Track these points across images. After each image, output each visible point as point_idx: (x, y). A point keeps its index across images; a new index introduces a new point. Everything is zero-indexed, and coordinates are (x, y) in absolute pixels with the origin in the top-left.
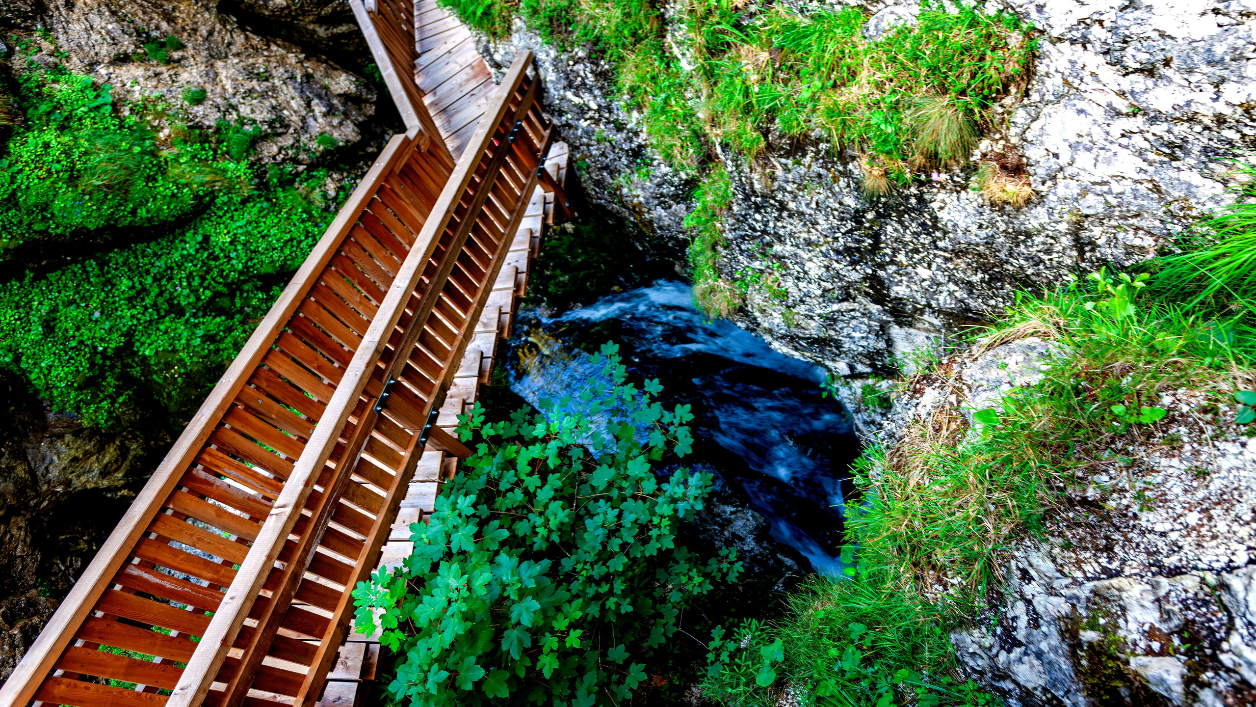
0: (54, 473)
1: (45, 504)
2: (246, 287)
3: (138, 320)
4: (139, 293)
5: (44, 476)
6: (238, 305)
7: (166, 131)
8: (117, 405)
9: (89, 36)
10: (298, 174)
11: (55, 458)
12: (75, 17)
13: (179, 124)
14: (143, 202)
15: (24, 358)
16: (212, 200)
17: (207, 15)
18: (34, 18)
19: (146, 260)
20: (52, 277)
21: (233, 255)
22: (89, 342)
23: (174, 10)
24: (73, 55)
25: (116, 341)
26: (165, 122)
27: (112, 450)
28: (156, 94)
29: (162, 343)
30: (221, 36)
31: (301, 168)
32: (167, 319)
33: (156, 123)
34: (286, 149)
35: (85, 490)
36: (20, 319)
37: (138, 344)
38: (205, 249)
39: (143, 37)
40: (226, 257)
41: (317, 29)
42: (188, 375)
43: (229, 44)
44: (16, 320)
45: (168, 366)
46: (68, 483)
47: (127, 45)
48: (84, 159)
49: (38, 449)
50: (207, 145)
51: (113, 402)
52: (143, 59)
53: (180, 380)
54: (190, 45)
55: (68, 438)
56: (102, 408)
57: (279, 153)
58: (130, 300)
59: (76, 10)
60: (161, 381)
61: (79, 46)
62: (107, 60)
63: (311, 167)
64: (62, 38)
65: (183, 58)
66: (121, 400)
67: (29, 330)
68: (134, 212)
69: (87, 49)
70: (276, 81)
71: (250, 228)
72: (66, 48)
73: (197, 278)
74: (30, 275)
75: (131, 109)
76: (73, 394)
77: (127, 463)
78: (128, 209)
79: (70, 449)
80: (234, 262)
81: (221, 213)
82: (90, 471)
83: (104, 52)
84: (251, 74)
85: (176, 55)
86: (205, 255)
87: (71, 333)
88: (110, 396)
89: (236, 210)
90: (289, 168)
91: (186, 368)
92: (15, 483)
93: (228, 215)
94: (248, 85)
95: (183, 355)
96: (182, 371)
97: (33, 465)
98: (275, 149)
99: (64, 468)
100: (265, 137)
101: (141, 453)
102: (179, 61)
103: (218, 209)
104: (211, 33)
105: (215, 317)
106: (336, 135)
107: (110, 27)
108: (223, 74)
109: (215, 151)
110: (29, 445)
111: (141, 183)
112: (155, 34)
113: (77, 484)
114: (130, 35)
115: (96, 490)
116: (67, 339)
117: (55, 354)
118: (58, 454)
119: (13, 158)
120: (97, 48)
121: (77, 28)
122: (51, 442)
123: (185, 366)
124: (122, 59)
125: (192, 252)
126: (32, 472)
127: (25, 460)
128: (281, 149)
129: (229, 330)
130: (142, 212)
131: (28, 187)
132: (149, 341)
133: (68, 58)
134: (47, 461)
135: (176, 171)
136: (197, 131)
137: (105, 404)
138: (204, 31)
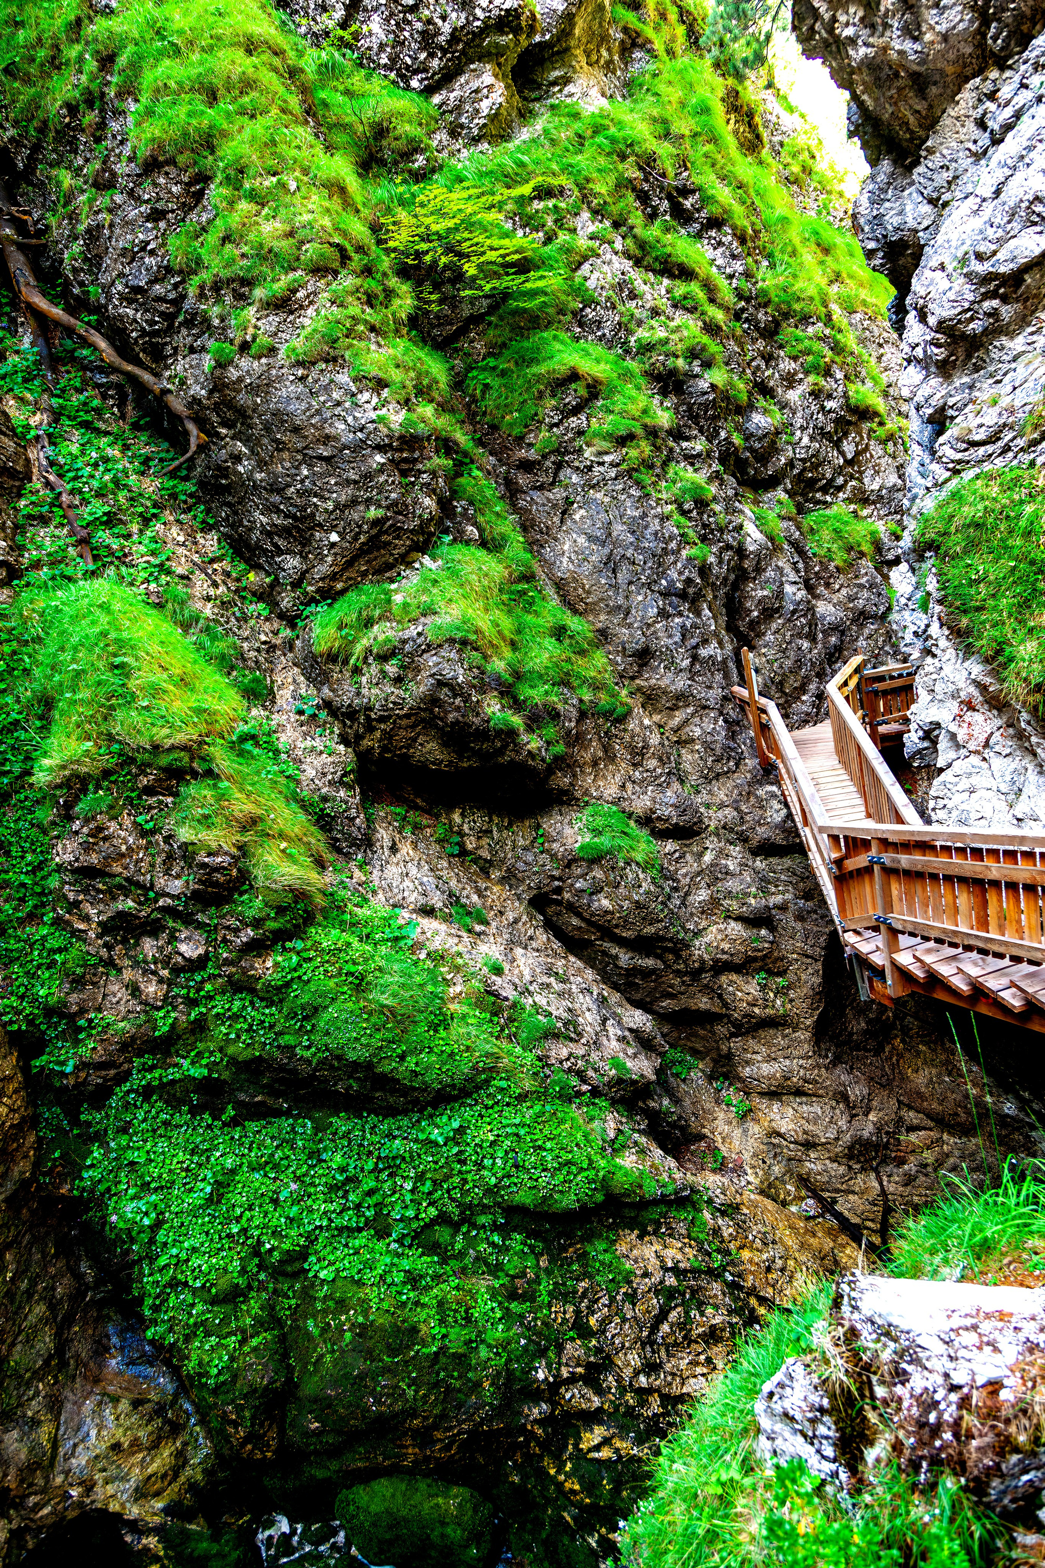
0: (80, 1461)
1: (46, 1511)
2: (483, 1219)
3: (331, 1220)
4: (348, 1180)
5: (66, 1460)
6: (458, 1246)
7: (458, 989)
8: (246, 1349)
9: (403, 881)
10: (579, 1094)
11: (93, 1433)
12: (395, 860)
13: (475, 983)
14: (416, 1051)
15: (166, 1226)
16: (487, 1082)
17: (517, 904)
18: (359, 847)
19: (376, 1139)
20: (252, 1126)
21: (487, 1162)
22: (256, 1233)
23: (486, 889)
24: (380, 892)
25: (293, 1240)
26: (459, 979)
27: (166, 1453)
28: (455, 949)
29: (350, 1266)
30: (527, 928)
31: (585, 1088)
32: (364, 1233)
33: (449, 977)
34: (576, 1058)
35: (104, 1512)
36: (187, 1170)
37: (313, 1259)
38: (458, 1144)
39: (453, 899)
40: (476, 1163)
41: (621, 955)
42: (363, 1331)
43: (531, 938)
44: (182, 1169)
45: (342, 1305)
46: (89, 1487)
47: (437, 900)
48: (377, 974)
49: (80, 1407)
50: (496, 1019)
51: (243, 1342)
52: (447, 919)
53: (348, 1336)
54: (494, 924)
55: (124, 1405)
56: (226, 1347)
57: (568, 1059)
58: (333, 1188)
59: (398, 855)
60: (316, 1332)
61: (390, 886)
62: (412, 907)
63: (595, 1092)
64: (376, 873)
65: (483, 933)
66: (254, 1342)
67: (191, 1190)
68: (402, 1057)
69: (396, 891)
70: (574, 987)
71: (522, 1132)
72: (376, 883)
73: (429, 1183)
74: (230, 1112)
75: (428, 954)
76: (199, 1308)
77: (175, 1486)
78: (399, 1051)
79: (119, 1426)
80: (486, 1173)
81: (490, 1103)
82: (125, 1479)
83: (412, 899)
84: (550, 971)
85: (478, 928)
86: (455, 1150)
87: (238, 1211)
88: (243, 1331)
89: (508, 1104)
90: (574, 1081)
91: (366, 1317)
92: (31, 1450)
93: (496, 1108)
94: (545, 979)
95: (372, 1294)
96: (361, 1319)
97: (61, 1432)
98: (564, 1053)
99: (97, 1457)
100: (556, 1036)
101: (199, 1477)
102: (479, 934)
103: (488, 1096)
104: (516, 921)
105: (423, 1254)
106: (629, 1064)
107: (425, 879)
108: (521, 961)
109: (502, 1030)
110: (71, 1397)
111: (422, 1028)
112: (464, 900)
113: (101, 1493)
114: (443, 892)
115: (118, 1516)
116: (228, 1221)
117: (207, 1233)
118: (100, 1427)
119: (309, 944)
120: (406, 894)
121: (393, 871)
122: (100, 1403)
123: (366, 1313)
124: (428, 911)
125: (441, 1141)
126: (55, 1443)
127: (57, 1418)
128: (571, 1055)
129: (438, 1278)
130: (411, 1061)
131: (309, 981)
132: (331, 1257)
133: (374, 892)
134: (80, 1435)
135: (461, 1030)
136: (492, 999)
137: (232, 1341)
138: (511, 916)
